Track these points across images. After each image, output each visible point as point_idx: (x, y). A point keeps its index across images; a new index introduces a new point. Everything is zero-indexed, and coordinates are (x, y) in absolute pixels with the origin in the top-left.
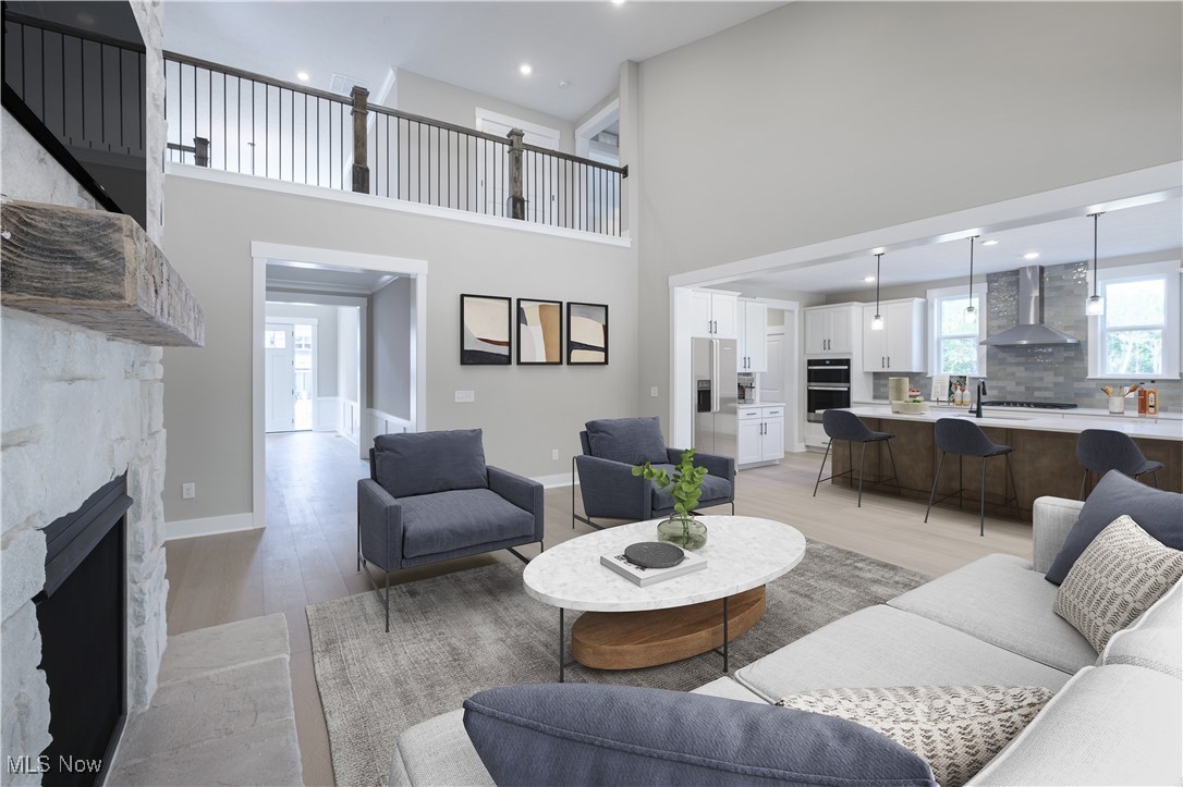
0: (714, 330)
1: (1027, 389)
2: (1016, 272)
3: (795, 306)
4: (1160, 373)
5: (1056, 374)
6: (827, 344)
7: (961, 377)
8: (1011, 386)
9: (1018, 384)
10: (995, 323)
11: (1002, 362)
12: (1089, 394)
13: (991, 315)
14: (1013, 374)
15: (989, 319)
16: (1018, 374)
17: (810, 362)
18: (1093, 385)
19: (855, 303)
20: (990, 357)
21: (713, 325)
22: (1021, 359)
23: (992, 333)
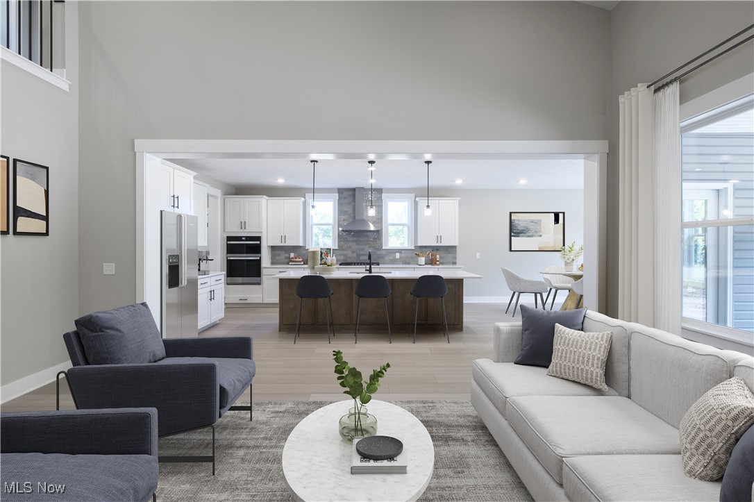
0: (176, 205)
1: (357, 255)
2: (354, 190)
3: (218, 193)
4: (407, 246)
5: (370, 247)
6: (243, 225)
7: (328, 249)
8: (350, 254)
9: (353, 252)
10: (342, 218)
11: (345, 240)
12: (383, 257)
13: (341, 212)
14: (350, 247)
15: (339, 215)
16: (353, 247)
17: (229, 238)
18: (384, 252)
19: (265, 196)
20: (340, 237)
21: (176, 200)
22: (355, 239)
23: (340, 223)
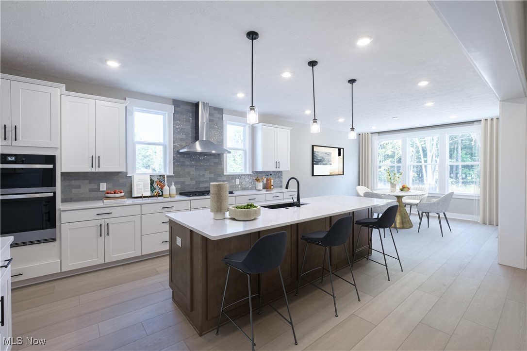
1: (196, 182)
2: (194, 104)
5: (210, 173)
7: (160, 176)
8: (188, 181)
9: (191, 179)
10: (178, 136)
11: (183, 165)
13: (176, 130)
14: (189, 173)
15: (174, 133)
16: (192, 173)
18: (226, 179)
20: (176, 161)
23: (176, 143)
